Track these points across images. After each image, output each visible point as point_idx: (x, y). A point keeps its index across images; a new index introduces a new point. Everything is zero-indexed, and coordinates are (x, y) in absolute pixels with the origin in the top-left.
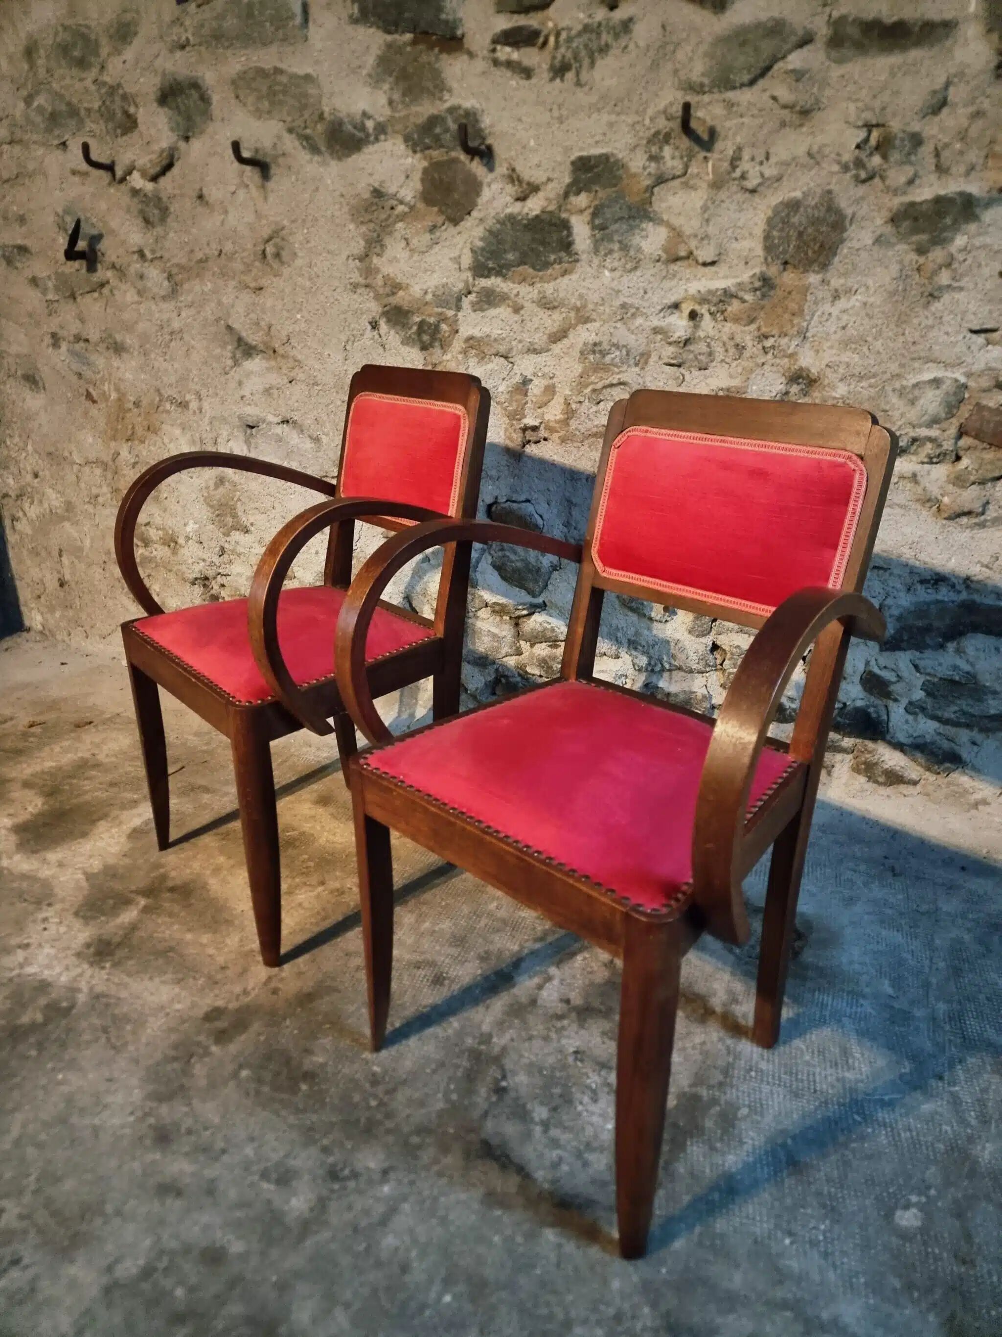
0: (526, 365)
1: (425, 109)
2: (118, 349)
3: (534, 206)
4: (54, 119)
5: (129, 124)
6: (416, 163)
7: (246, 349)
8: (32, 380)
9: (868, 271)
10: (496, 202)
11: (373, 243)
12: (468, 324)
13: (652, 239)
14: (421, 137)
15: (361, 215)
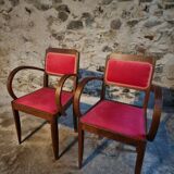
0: (76, 43)
1: (58, 5)
3: (77, 19)
5: (3, 3)
6: (57, 12)
7: (26, 40)
9: (124, 29)
10: (70, 18)
11: (50, 24)
12: (67, 36)
13: (94, 25)
14: (58, 8)
15: (48, 19)
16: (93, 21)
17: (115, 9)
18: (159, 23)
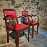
3: (17, 5)
6: (11, 2)
10: (15, 5)
11: (9, 6)
16: (21, 6)
17: (26, 4)
18: (34, 8)
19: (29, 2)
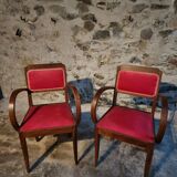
0: (101, 53)
1: (85, 14)
2: (25, 50)
3: (104, 29)
4: (12, 11)
5: (28, 13)
6: (83, 22)
7: (51, 50)
8: (6, 55)
9: (156, 39)
10: (97, 28)
11: (76, 34)
12: (92, 47)
13: (123, 34)
14: (85, 18)
15: (73, 29)
16: (121, 30)
17: (147, 17)
19: (161, 7)
